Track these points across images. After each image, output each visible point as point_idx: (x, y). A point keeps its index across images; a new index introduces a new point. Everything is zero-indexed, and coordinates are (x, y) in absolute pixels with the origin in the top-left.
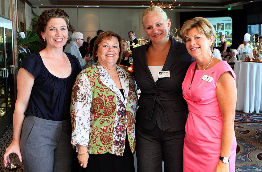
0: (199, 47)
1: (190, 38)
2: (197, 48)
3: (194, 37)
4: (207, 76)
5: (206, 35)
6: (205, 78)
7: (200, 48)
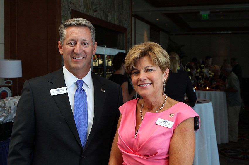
0: (151, 82)
1: (139, 69)
2: (148, 84)
3: (144, 69)
4: (164, 120)
5: (160, 67)
6: (161, 123)
7: (152, 84)
